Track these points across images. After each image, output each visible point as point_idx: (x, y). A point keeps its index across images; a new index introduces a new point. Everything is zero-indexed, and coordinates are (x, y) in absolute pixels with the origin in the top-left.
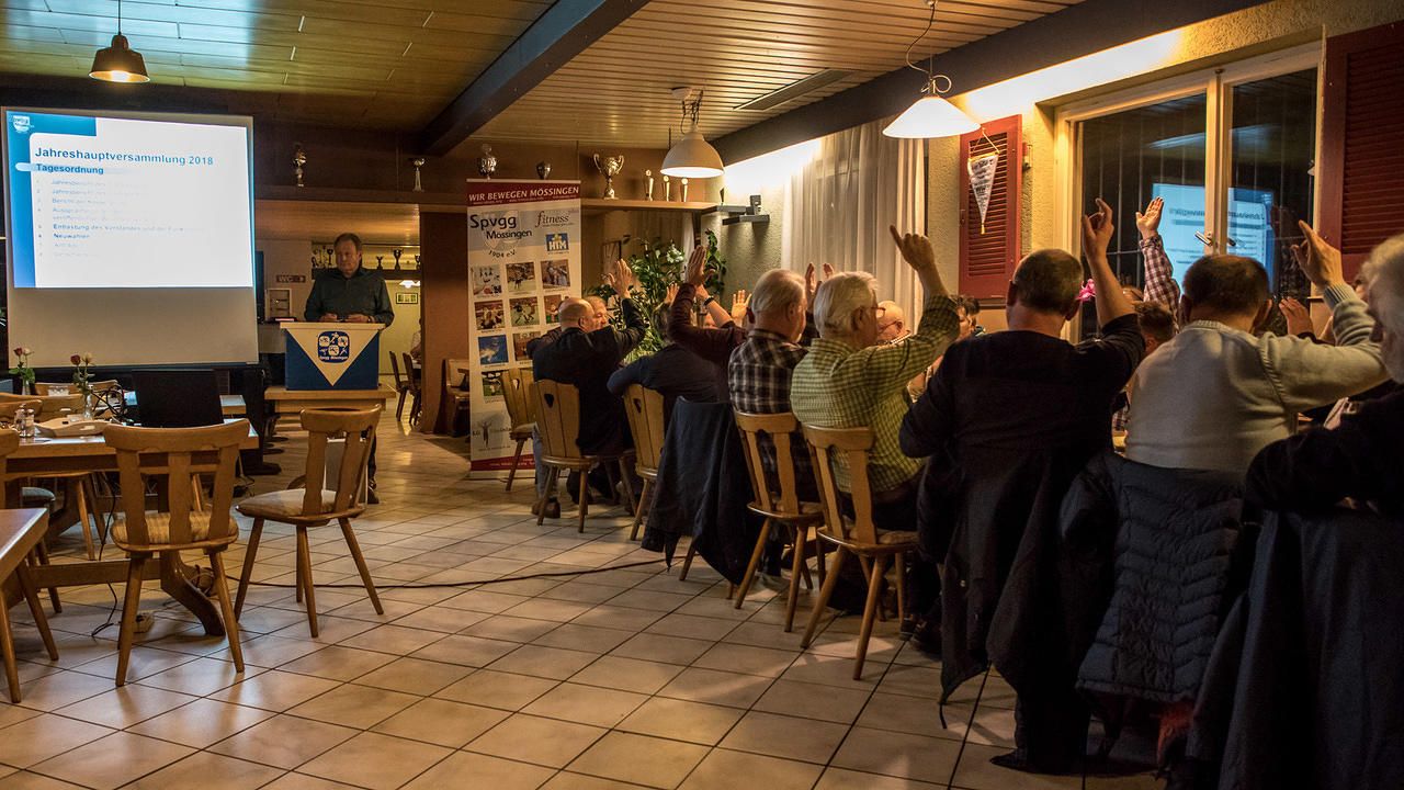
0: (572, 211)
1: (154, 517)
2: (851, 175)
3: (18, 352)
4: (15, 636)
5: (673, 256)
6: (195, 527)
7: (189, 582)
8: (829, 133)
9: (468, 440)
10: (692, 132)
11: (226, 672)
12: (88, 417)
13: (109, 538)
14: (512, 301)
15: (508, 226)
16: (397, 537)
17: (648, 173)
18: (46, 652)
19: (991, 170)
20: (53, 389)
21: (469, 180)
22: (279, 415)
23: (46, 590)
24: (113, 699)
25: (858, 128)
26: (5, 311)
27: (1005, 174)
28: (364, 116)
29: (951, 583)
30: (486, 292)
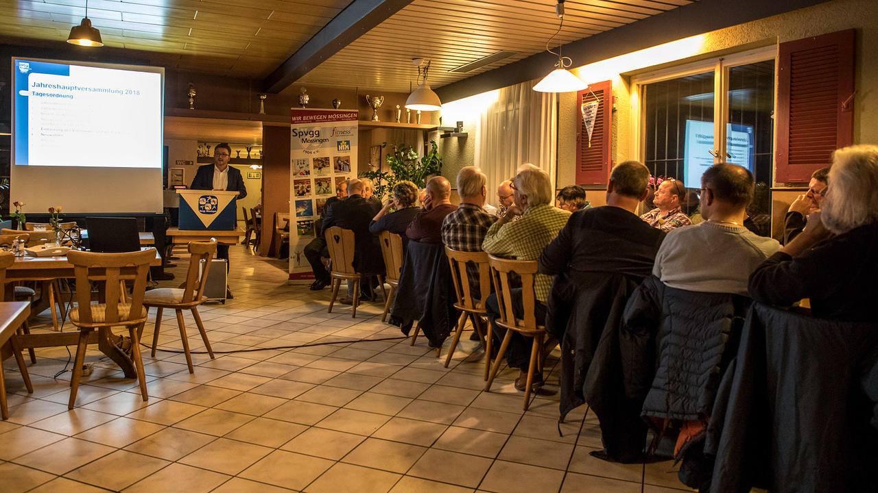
0: (353, 128)
1: (96, 306)
2: (515, 112)
3: (16, 204)
4: (6, 378)
5: (411, 155)
6: (120, 313)
7: (116, 345)
8: (505, 86)
9: (288, 261)
10: (424, 85)
11: (137, 401)
12: (57, 245)
13: (67, 317)
14: (316, 180)
17: (398, 107)
18: (25, 388)
19: (594, 111)
20: (36, 227)
21: (292, 109)
22: (174, 244)
23: (27, 349)
24: (66, 418)
25: (519, 84)
26: (9, 179)
27: (602, 114)
28: (231, 69)
29: (566, 351)
30: (301, 174)
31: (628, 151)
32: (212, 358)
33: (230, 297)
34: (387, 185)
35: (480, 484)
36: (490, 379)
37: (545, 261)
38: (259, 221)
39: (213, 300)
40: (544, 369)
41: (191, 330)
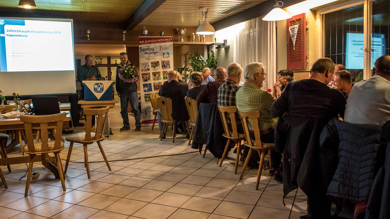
0: (171, 46)
2: (254, 33)
5: (201, 58)
8: (247, 20)
10: (205, 21)
14: (153, 73)
15: (151, 50)
16: (118, 145)
17: (193, 34)
19: (296, 30)
21: (139, 37)
22: (82, 108)
23: (6, 165)
25: (255, 18)
27: (301, 31)
28: (107, 18)
29: (286, 160)
30: (145, 70)
31: (315, 51)
33: (111, 134)
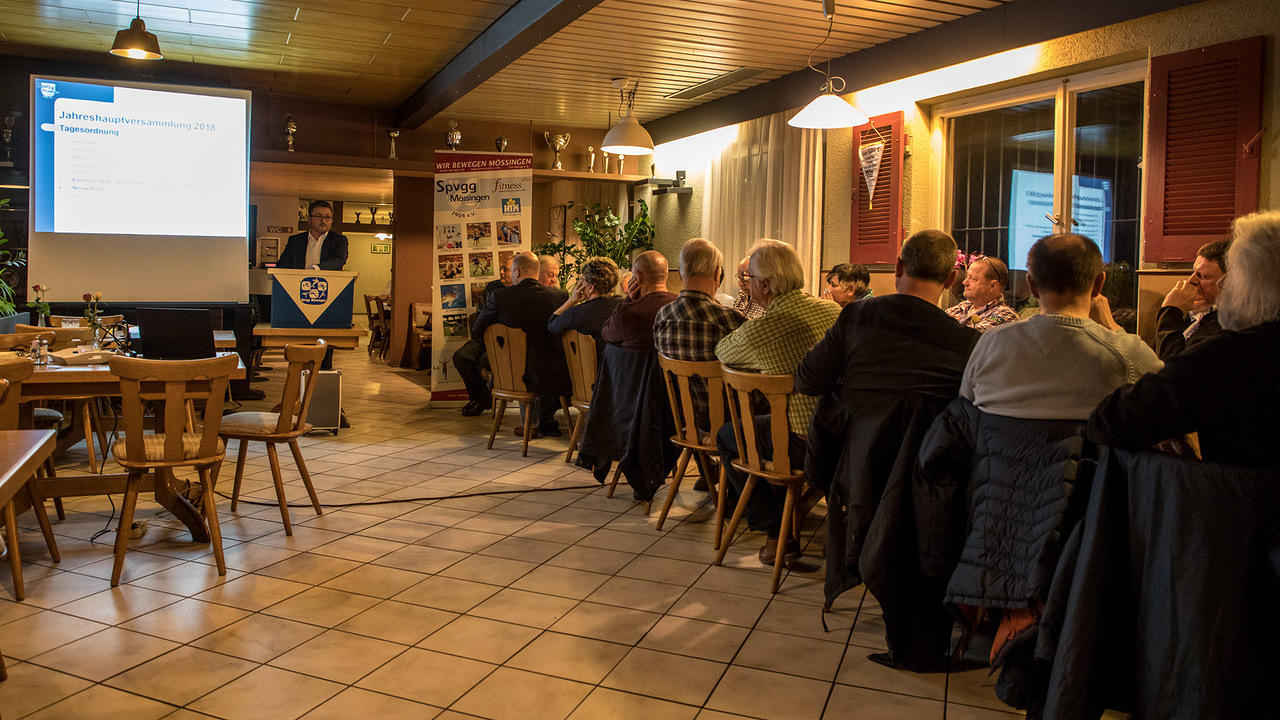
0: (525, 179)
1: (151, 437)
2: (761, 157)
3: (36, 288)
4: (21, 540)
5: (610, 220)
6: (187, 447)
7: (179, 494)
8: (744, 121)
9: (430, 374)
10: (628, 117)
11: (211, 575)
12: (96, 348)
13: (110, 453)
14: (471, 255)
15: (469, 190)
16: (364, 457)
17: (591, 149)
18: (48, 555)
19: (878, 156)
20: (65, 322)
21: (437, 151)
22: (266, 348)
23: (52, 499)
24: (107, 599)
25: (768, 117)
26: (26, 252)
27: (890, 160)
28: (348, 93)
29: (834, 508)
30: (448, 247)
31: (926, 216)
32: (319, 513)
33: (345, 425)
34: (573, 262)
35: (707, 701)
36: (723, 547)
37: (806, 375)
38: (388, 315)
39: (320, 429)
40: (802, 533)
41: (290, 474)
